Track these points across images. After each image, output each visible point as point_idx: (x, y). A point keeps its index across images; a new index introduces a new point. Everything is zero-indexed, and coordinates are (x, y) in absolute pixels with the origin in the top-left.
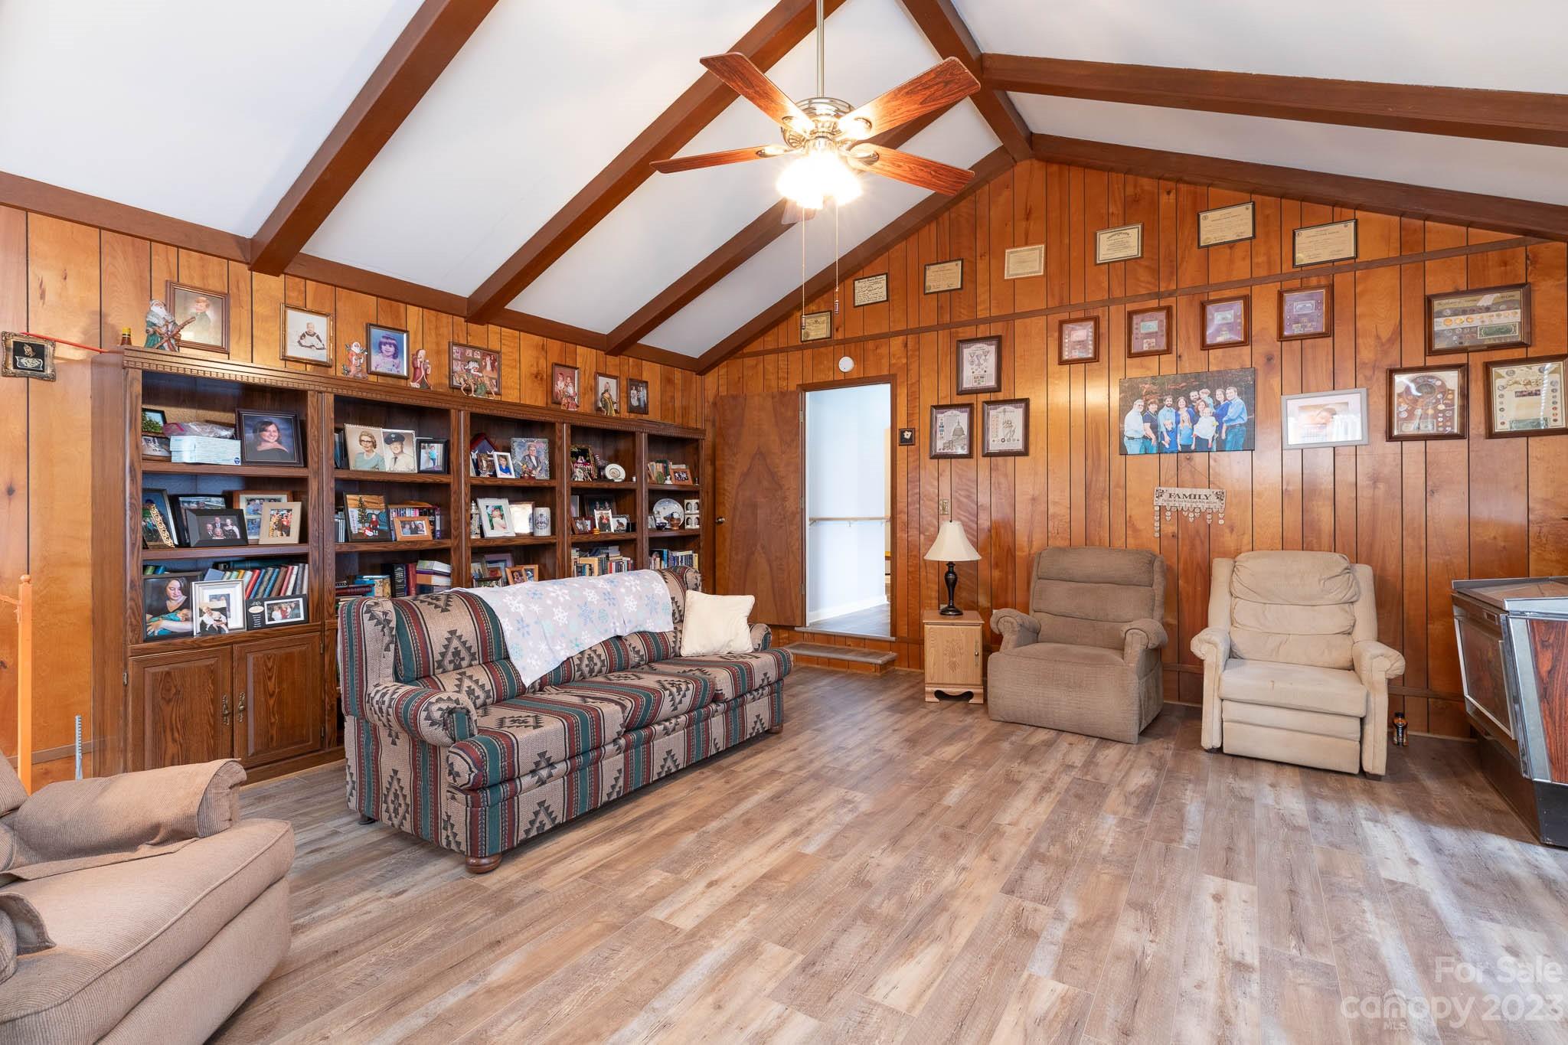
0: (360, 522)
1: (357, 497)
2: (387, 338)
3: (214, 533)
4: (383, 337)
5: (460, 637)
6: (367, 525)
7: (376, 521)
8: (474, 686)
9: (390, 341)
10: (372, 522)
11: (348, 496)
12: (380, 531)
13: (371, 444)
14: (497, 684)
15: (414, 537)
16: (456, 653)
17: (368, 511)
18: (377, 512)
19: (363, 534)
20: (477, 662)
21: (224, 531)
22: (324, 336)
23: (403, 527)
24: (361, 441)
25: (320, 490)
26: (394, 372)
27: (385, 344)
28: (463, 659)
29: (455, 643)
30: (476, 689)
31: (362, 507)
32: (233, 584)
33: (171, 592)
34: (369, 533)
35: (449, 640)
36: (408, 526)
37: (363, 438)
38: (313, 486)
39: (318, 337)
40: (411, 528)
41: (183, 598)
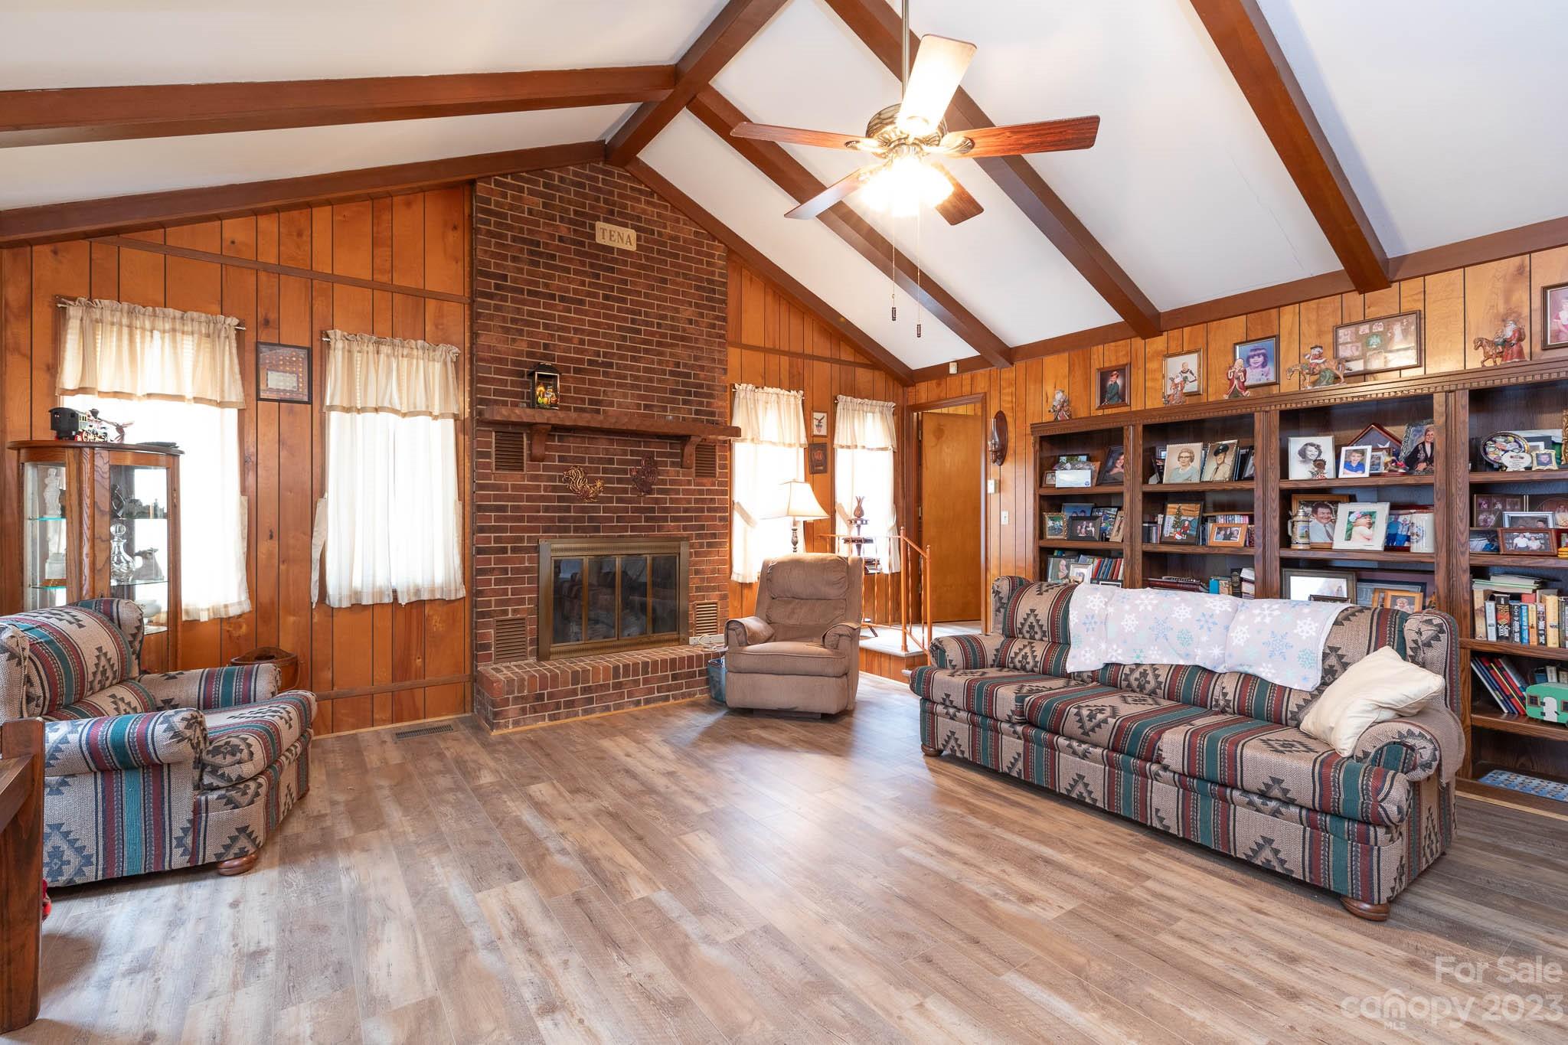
0: (1173, 527)
1: (1177, 506)
2: (1256, 350)
3: (1081, 532)
4: (1252, 350)
5: (1036, 616)
6: (1178, 530)
7: (1188, 527)
8: (1029, 654)
9: (1258, 352)
10: (1184, 527)
11: (1169, 505)
12: (1189, 536)
13: (1188, 459)
14: (1046, 660)
15: (1227, 543)
16: (1031, 627)
17: (1183, 518)
18: (1190, 519)
19: (1173, 537)
20: (1046, 639)
21: (1086, 531)
22: (1195, 370)
23: (1218, 533)
24: (1179, 457)
25: (1132, 501)
26: (1264, 380)
27: (1253, 357)
28: (1036, 633)
29: (1032, 619)
30: (1030, 657)
31: (1179, 514)
32: (1086, 565)
33: (1061, 567)
34: (1178, 537)
35: (1028, 615)
36: (1223, 532)
37: (1183, 455)
38: (1127, 498)
39: (1191, 372)
40: (1225, 535)
41: (1066, 572)
